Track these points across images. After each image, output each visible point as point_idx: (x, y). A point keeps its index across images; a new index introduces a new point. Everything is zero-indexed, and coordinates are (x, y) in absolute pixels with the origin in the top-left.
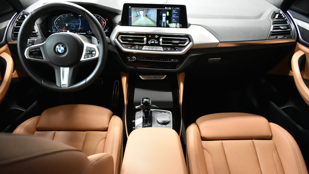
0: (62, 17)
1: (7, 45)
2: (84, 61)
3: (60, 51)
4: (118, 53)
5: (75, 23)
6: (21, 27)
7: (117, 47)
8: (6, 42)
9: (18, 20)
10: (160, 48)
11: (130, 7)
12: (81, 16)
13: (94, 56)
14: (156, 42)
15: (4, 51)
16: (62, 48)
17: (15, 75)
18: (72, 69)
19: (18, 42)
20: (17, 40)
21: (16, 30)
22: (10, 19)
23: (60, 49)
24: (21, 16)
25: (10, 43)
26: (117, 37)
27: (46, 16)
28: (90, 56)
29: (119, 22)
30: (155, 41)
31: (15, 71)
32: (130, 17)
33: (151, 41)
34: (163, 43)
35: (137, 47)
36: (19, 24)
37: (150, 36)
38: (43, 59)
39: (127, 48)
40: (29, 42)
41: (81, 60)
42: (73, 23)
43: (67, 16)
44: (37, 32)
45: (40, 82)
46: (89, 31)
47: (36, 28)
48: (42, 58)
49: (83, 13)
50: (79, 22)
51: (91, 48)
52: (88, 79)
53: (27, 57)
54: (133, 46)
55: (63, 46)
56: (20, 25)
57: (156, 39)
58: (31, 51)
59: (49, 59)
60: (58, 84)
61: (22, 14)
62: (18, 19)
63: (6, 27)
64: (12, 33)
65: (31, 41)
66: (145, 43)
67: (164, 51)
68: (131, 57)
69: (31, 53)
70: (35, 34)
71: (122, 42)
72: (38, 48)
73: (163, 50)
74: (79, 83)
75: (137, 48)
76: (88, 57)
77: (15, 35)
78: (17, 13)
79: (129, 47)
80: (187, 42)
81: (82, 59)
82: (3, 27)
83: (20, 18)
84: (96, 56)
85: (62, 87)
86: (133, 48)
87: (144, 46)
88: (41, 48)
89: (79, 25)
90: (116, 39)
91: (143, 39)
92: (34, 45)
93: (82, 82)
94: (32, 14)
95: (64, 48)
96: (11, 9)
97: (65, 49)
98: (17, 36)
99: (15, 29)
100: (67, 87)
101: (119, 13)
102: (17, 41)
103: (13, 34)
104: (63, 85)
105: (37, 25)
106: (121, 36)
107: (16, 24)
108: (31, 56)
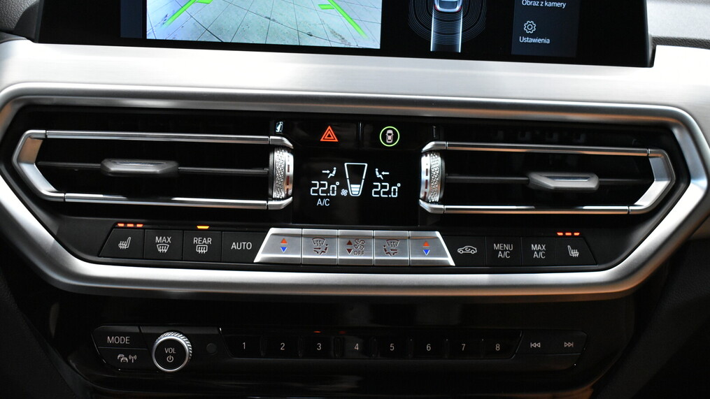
10: (422, 245)
14: (387, 190)
30: (371, 178)
33: (340, 175)
34: (450, 192)
35: (203, 234)
37: (329, 135)
39: (102, 250)
54: (168, 234)
57: (379, 157)
66: (280, 198)
67: (463, 265)
73: (455, 256)
75: (202, 246)
79: (124, 246)
80: (657, 188)
86: (162, 248)
87: (273, 231)
91: (265, 162)
106: (46, 142)
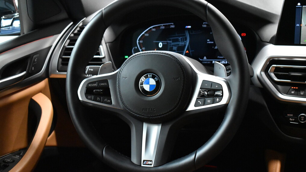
0: (154, 30)
1: (47, 80)
2: (194, 113)
3: (147, 88)
4: (265, 104)
5: (177, 40)
6: (75, 47)
7: (264, 90)
8: (47, 74)
9: (72, 35)
11: (299, 4)
12: (190, 27)
13: (219, 102)
15: (41, 91)
16: (152, 82)
17: (52, 141)
18: (168, 128)
19: (67, 75)
20: (66, 71)
21: (67, 51)
22: (60, 33)
23: (148, 83)
24: (78, 29)
25: (52, 76)
26: (266, 69)
27: (123, 28)
28: (209, 101)
29: (273, 38)
31: (53, 133)
32: (298, 25)
36: (73, 41)
38: (111, 103)
39: (288, 93)
40: (88, 70)
41: (187, 110)
42: (174, 41)
43: (163, 27)
44: (103, 56)
45: (98, 151)
46: (205, 58)
47: (103, 50)
48: (109, 101)
49: (202, 10)
50: (186, 39)
51: (212, 83)
52: (200, 152)
53: (80, 99)
54: (303, 90)
55: (153, 77)
56: (74, 45)
58: (90, 85)
59: (123, 103)
60: (134, 160)
61: (81, 25)
62: (72, 33)
63: (50, 47)
64: (60, 57)
65: (92, 70)
68: (296, 114)
69: (89, 91)
70: (100, 59)
71: (276, 79)
72: (105, 80)
74: (179, 161)
76: (204, 104)
77: (64, 62)
78: (72, 23)
79: (293, 92)
81: (192, 107)
82: (47, 46)
83: (76, 32)
84: (224, 101)
85: (142, 165)
86: (302, 93)
88: (110, 81)
89: (185, 45)
90: (263, 73)
92: (97, 75)
93: (186, 158)
94: (102, 15)
95: (156, 82)
96: (64, 15)
97: (158, 83)
98: (67, 64)
99: (65, 50)
100: (152, 166)
101: (272, 21)
102: (65, 73)
103: (61, 60)
104: (144, 161)
105: (106, 43)
106: (276, 67)
107: (68, 41)
108: (89, 97)
